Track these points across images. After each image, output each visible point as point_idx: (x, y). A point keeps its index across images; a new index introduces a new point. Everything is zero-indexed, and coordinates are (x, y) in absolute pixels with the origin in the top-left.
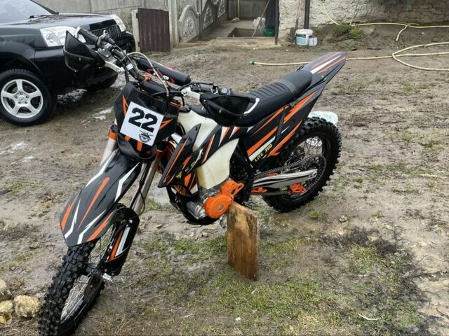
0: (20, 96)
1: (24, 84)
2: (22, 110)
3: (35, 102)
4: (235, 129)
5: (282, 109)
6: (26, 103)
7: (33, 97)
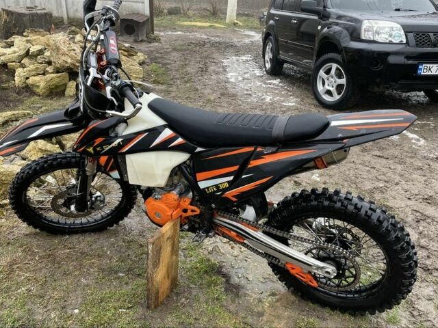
0: (331, 79)
1: (338, 69)
2: (329, 93)
3: (339, 87)
4: (180, 140)
5: (252, 149)
6: (333, 87)
7: (340, 83)
